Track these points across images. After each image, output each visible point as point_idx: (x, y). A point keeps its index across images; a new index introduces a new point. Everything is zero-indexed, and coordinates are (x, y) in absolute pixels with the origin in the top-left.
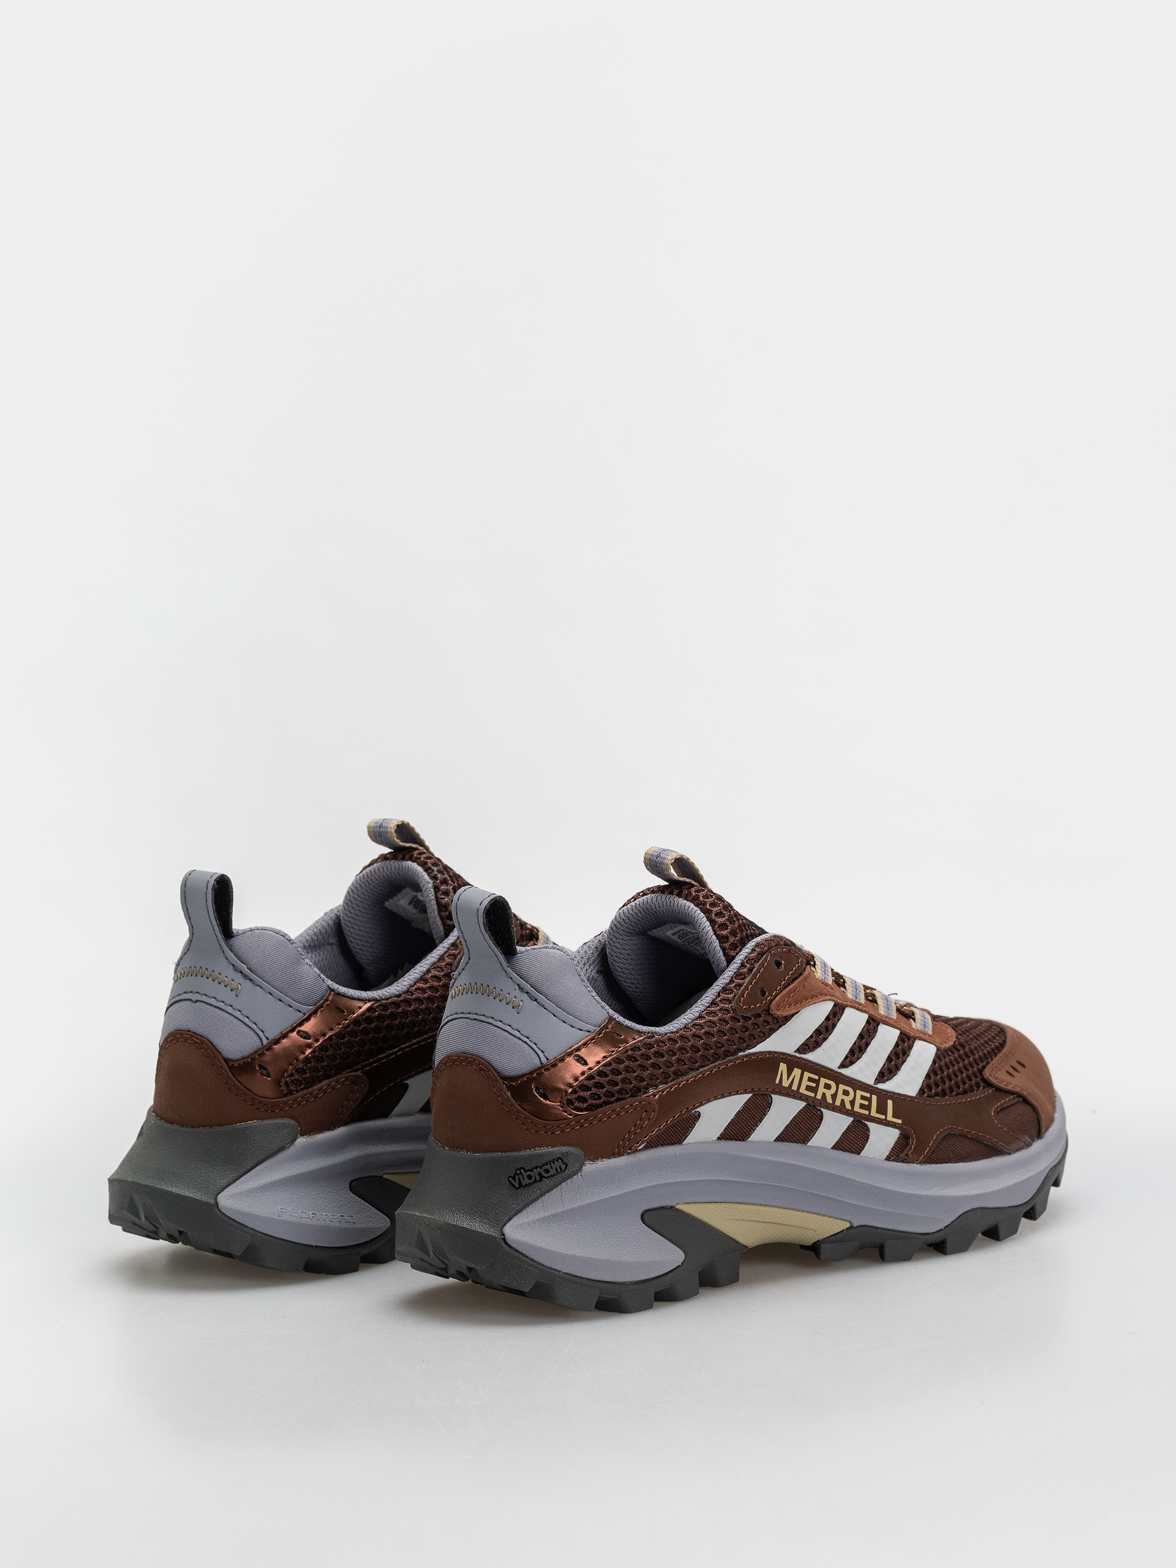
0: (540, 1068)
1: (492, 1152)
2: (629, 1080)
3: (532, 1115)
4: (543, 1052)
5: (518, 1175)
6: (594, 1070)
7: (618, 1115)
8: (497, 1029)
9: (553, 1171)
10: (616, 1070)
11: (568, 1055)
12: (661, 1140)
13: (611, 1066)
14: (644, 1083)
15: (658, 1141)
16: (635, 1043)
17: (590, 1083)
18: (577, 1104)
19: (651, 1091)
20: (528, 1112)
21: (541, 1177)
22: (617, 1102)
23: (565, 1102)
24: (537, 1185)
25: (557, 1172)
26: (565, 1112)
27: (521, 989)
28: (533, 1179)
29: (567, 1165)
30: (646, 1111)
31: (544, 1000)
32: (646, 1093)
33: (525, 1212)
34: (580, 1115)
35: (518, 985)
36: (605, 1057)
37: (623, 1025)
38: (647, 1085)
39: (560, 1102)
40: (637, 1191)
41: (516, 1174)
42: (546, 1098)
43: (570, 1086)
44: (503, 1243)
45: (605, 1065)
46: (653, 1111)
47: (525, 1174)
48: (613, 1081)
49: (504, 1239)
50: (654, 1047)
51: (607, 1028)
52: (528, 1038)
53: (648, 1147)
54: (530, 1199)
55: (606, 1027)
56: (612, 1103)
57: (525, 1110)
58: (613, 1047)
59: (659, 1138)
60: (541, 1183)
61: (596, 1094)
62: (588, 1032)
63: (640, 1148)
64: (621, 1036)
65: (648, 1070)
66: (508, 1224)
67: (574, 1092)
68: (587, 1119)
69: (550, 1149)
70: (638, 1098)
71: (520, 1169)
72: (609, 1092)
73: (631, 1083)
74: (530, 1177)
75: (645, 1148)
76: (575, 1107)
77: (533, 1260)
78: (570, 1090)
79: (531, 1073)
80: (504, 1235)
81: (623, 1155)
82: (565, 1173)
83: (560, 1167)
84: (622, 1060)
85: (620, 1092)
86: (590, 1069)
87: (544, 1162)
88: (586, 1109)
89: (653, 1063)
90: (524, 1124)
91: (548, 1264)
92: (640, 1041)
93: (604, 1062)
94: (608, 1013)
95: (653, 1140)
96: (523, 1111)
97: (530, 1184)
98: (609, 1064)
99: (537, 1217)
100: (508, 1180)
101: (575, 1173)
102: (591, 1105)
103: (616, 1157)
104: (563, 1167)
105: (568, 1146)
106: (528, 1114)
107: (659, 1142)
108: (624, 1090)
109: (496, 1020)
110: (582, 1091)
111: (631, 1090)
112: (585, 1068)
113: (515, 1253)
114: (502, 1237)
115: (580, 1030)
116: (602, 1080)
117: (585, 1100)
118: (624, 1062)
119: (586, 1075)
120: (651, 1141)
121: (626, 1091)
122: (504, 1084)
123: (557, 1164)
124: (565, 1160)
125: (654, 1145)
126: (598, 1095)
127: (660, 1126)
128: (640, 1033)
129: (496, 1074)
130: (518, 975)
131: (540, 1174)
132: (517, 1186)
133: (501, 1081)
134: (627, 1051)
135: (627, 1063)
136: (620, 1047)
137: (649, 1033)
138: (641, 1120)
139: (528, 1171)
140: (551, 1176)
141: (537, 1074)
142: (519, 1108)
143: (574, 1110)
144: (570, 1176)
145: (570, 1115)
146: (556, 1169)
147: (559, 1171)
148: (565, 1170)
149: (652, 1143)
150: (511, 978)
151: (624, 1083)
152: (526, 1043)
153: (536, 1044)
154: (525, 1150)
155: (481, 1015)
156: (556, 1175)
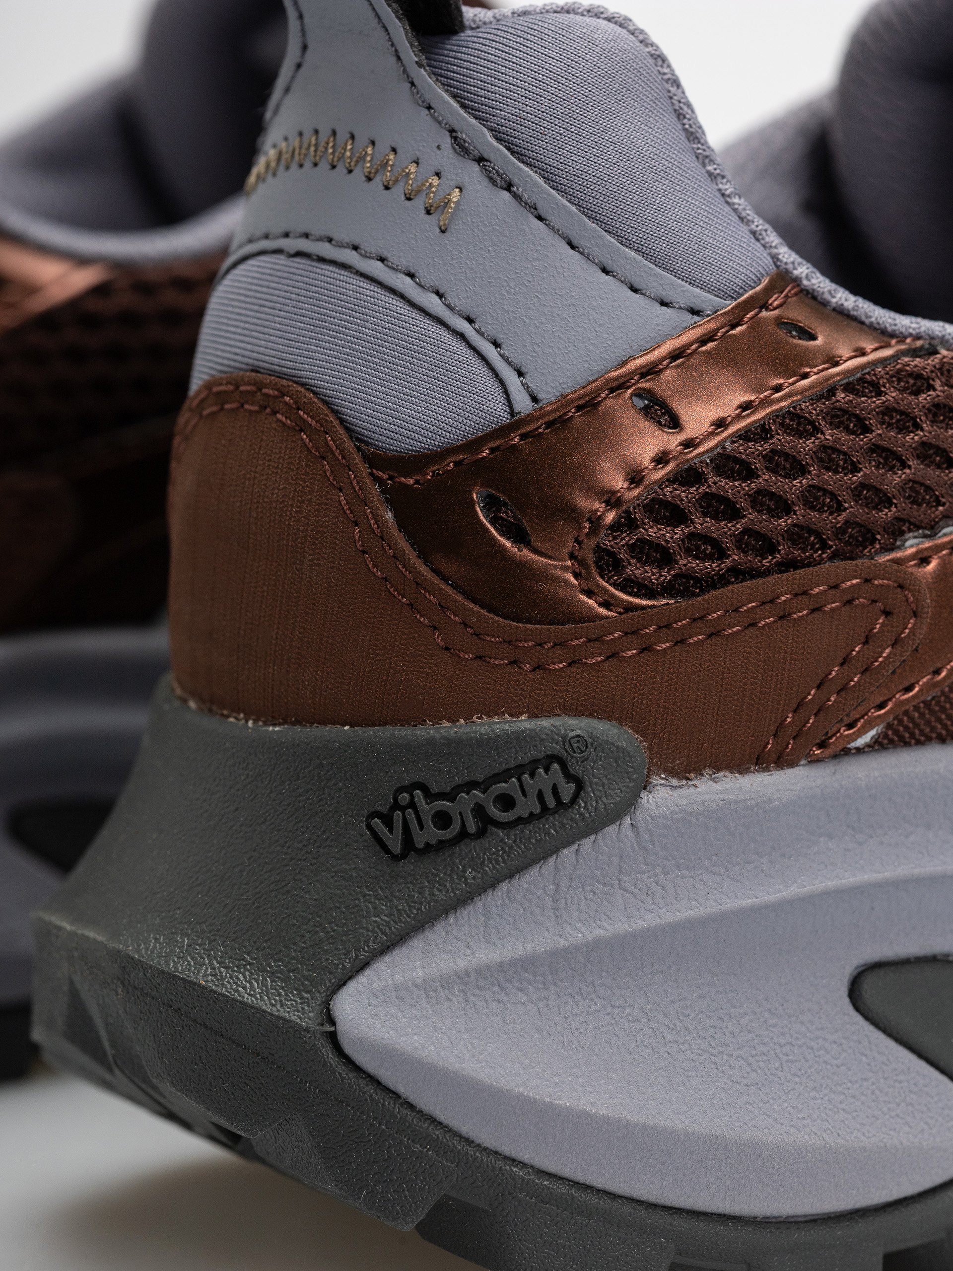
0: (503, 431)
1: (323, 722)
2: (833, 496)
3: (466, 595)
4: (520, 374)
5: (403, 809)
6: (701, 449)
7: (781, 618)
8: (365, 284)
9: (526, 806)
10: (787, 455)
11: (612, 390)
12: (939, 720)
13: (766, 439)
14: (887, 514)
15: (928, 723)
16: (863, 367)
17: (685, 496)
18: (635, 570)
19: (912, 545)
20: (455, 587)
21: (486, 822)
22: (781, 572)
23: (591, 558)
24: (472, 848)
25: (545, 808)
26: (589, 593)
27: (461, 147)
28: (456, 828)
29: (580, 786)
30: (887, 613)
31: (537, 185)
32: (892, 548)
33: (417, 944)
34: (643, 608)
35: (452, 131)
36: (746, 406)
37: (825, 304)
38: (898, 519)
39: (572, 556)
40: (840, 893)
41: (396, 806)
42: (520, 537)
43: (612, 500)
44: (327, 1052)
45: (745, 436)
46: (915, 614)
47: (427, 808)
48: (772, 495)
49: (333, 1038)
50: (931, 387)
51: (765, 306)
52: (470, 321)
53: (891, 742)
54: (441, 896)
55: (760, 302)
56: (767, 572)
57: (445, 579)
58: (779, 374)
59: (932, 712)
60: (485, 842)
61: (706, 538)
62: (695, 312)
63: (860, 742)
64: (813, 338)
65: (904, 465)
66: (352, 986)
67: (627, 523)
68: (668, 626)
69: (524, 723)
70: (859, 562)
71: (410, 788)
72: (758, 535)
73: (840, 509)
74: (443, 820)
75: (879, 745)
76: (628, 580)
77: (433, 1120)
78: (610, 517)
79: (473, 445)
80: (333, 1023)
81: (792, 764)
82: (573, 813)
83: (555, 790)
84: (812, 423)
85: (797, 535)
86: (689, 444)
87: (498, 768)
88: (668, 590)
89: (923, 444)
90: (435, 628)
91: (485, 1136)
92: (883, 361)
93: (742, 424)
94: (775, 258)
95: (911, 719)
96: (435, 580)
97: (442, 845)
98: (760, 432)
99: (461, 963)
100: (369, 827)
101: (614, 816)
102: (685, 576)
103: (767, 769)
104: (567, 790)
105: (591, 715)
106: (450, 591)
107: (933, 729)
108: (810, 531)
109: (365, 256)
110: (656, 521)
111: (839, 532)
112: (673, 441)
113: (370, 1089)
114: (328, 1028)
115: (663, 304)
116: (729, 487)
117: (665, 558)
118: (817, 430)
119: (671, 466)
120: (900, 722)
121: (818, 534)
122: (377, 479)
123: (544, 780)
124: (576, 769)
125: (912, 735)
126: (715, 543)
127: (937, 672)
128: (885, 335)
129: (349, 445)
130: (455, 96)
131: (479, 811)
132: (397, 849)
133: (364, 469)
134: (832, 391)
135: (829, 435)
136: (805, 376)
137: (918, 337)
138: (866, 642)
139: (441, 796)
140: (520, 821)
141: (493, 450)
142: (423, 569)
143: (623, 590)
144: (593, 828)
145: (606, 605)
146: (540, 796)
147: (551, 803)
148: (574, 800)
149: (906, 728)
150: (429, 108)
151: (813, 508)
152: (462, 336)
153: (496, 344)
154: (437, 719)
155: (320, 239)
156: (539, 817)
